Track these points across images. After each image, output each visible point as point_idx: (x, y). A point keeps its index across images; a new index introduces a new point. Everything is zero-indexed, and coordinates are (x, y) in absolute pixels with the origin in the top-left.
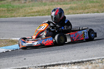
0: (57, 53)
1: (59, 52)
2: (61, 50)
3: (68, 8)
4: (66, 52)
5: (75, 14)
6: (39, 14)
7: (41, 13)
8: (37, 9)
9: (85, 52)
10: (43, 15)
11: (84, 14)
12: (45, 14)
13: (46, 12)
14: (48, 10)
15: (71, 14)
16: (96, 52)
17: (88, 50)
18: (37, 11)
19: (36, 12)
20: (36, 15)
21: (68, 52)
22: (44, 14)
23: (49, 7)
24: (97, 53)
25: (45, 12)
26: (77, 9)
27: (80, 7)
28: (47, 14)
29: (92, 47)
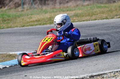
0: (62, 67)
1: (65, 66)
2: (67, 64)
3: (72, 15)
4: (73, 65)
5: (81, 21)
6: (40, 23)
7: (42, 22)
8: (36, 18)
9: (95, 65)
10: (44, 24)
11: (91, 21)
12: (47, 23)
13: (48, 21)
14: (50, 18)
15: (76, 22)
16: (107, 65)
17: (98, 63)
18: (37, 19)
19: (36, 21)
20: (36, 25)
21: (75, 66)
22: (45, 22)
23: (50, 14)
24: (109, 65)
25: (46, 20)
26: (83, 16)
27: (85, 13)
28: (48, 23)
29: (103, 59)
